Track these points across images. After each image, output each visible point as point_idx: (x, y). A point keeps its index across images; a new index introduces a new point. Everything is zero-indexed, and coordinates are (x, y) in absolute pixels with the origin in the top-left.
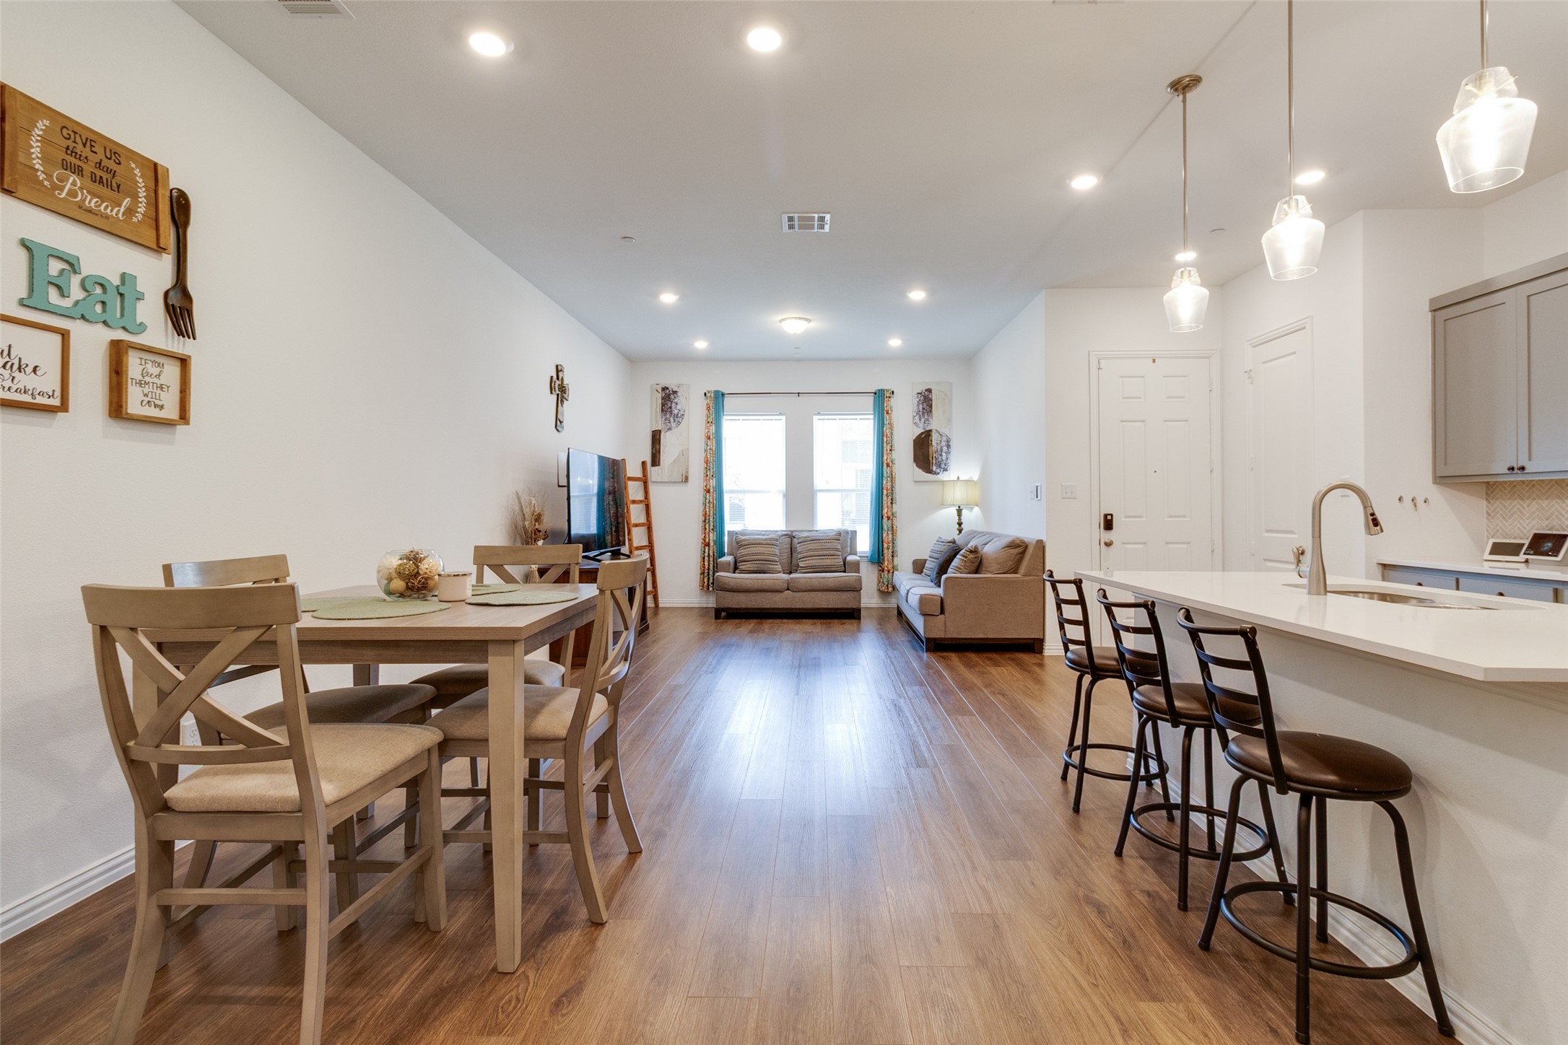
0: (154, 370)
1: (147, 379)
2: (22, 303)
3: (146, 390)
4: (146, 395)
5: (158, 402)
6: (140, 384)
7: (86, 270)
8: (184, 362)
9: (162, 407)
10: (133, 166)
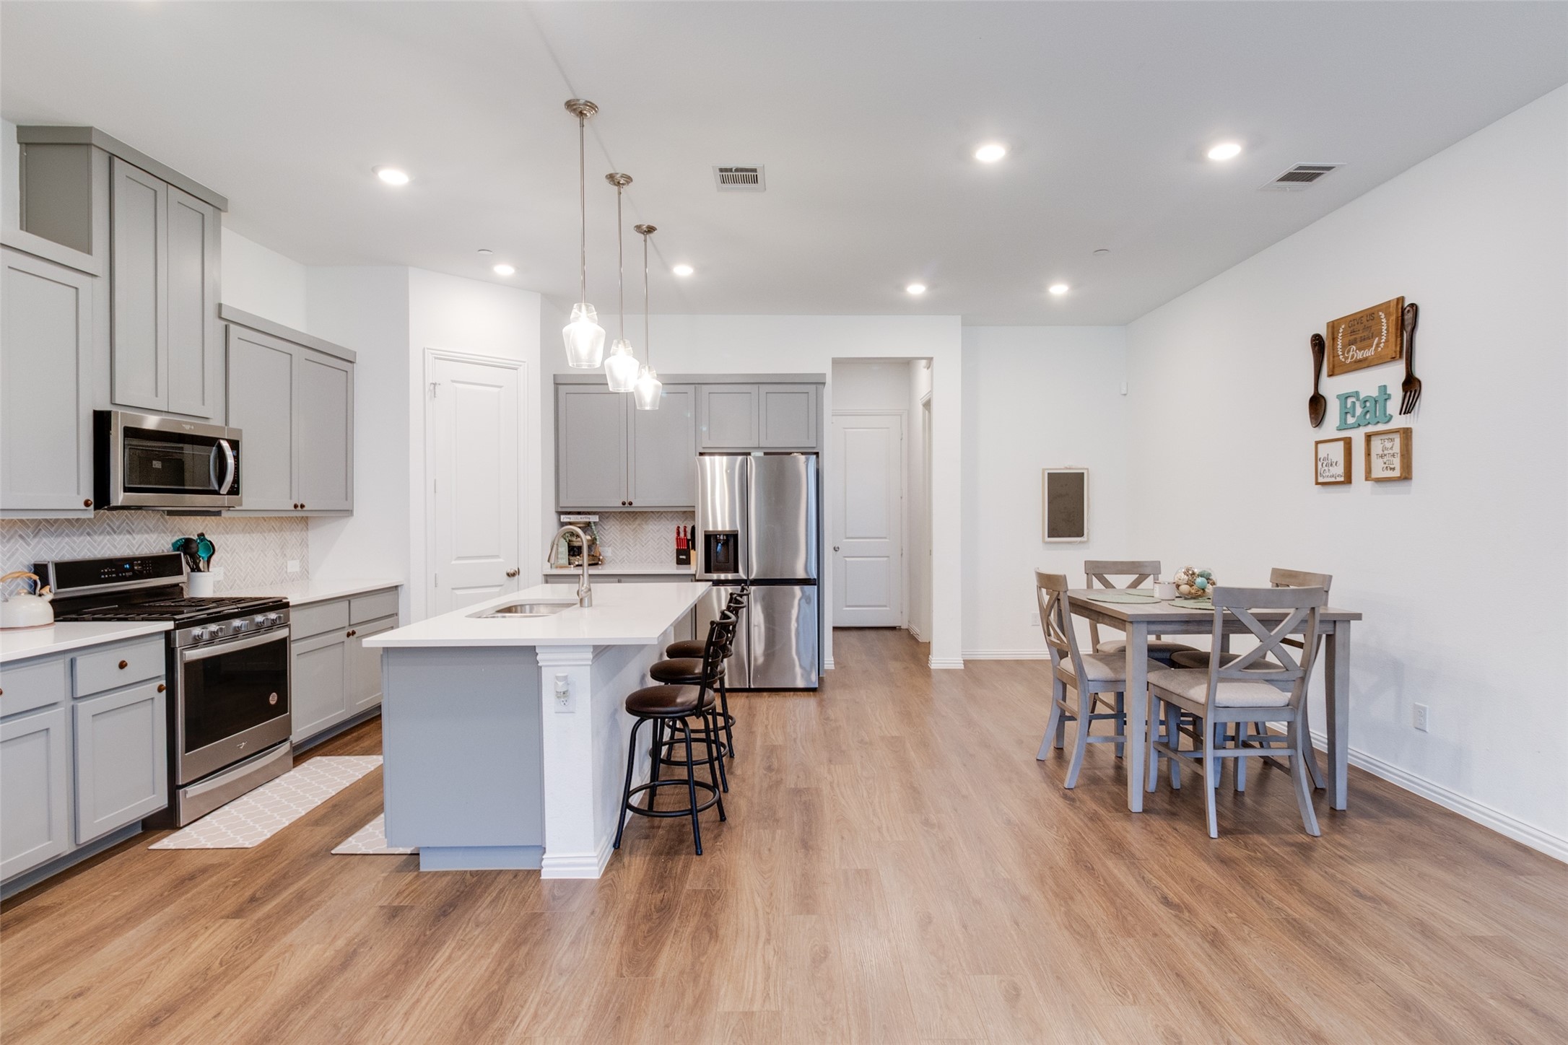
0: (1388, 445)
1: (1386, 452)
2: (1339, 429)
3: (1385, 460)
4: (1385, 463)
5: (1392, 466)
6: (1382, 456)
7: (1362, 396)
8: (1406, 434)
9: (1394, 469)
10: (1381, 313)
